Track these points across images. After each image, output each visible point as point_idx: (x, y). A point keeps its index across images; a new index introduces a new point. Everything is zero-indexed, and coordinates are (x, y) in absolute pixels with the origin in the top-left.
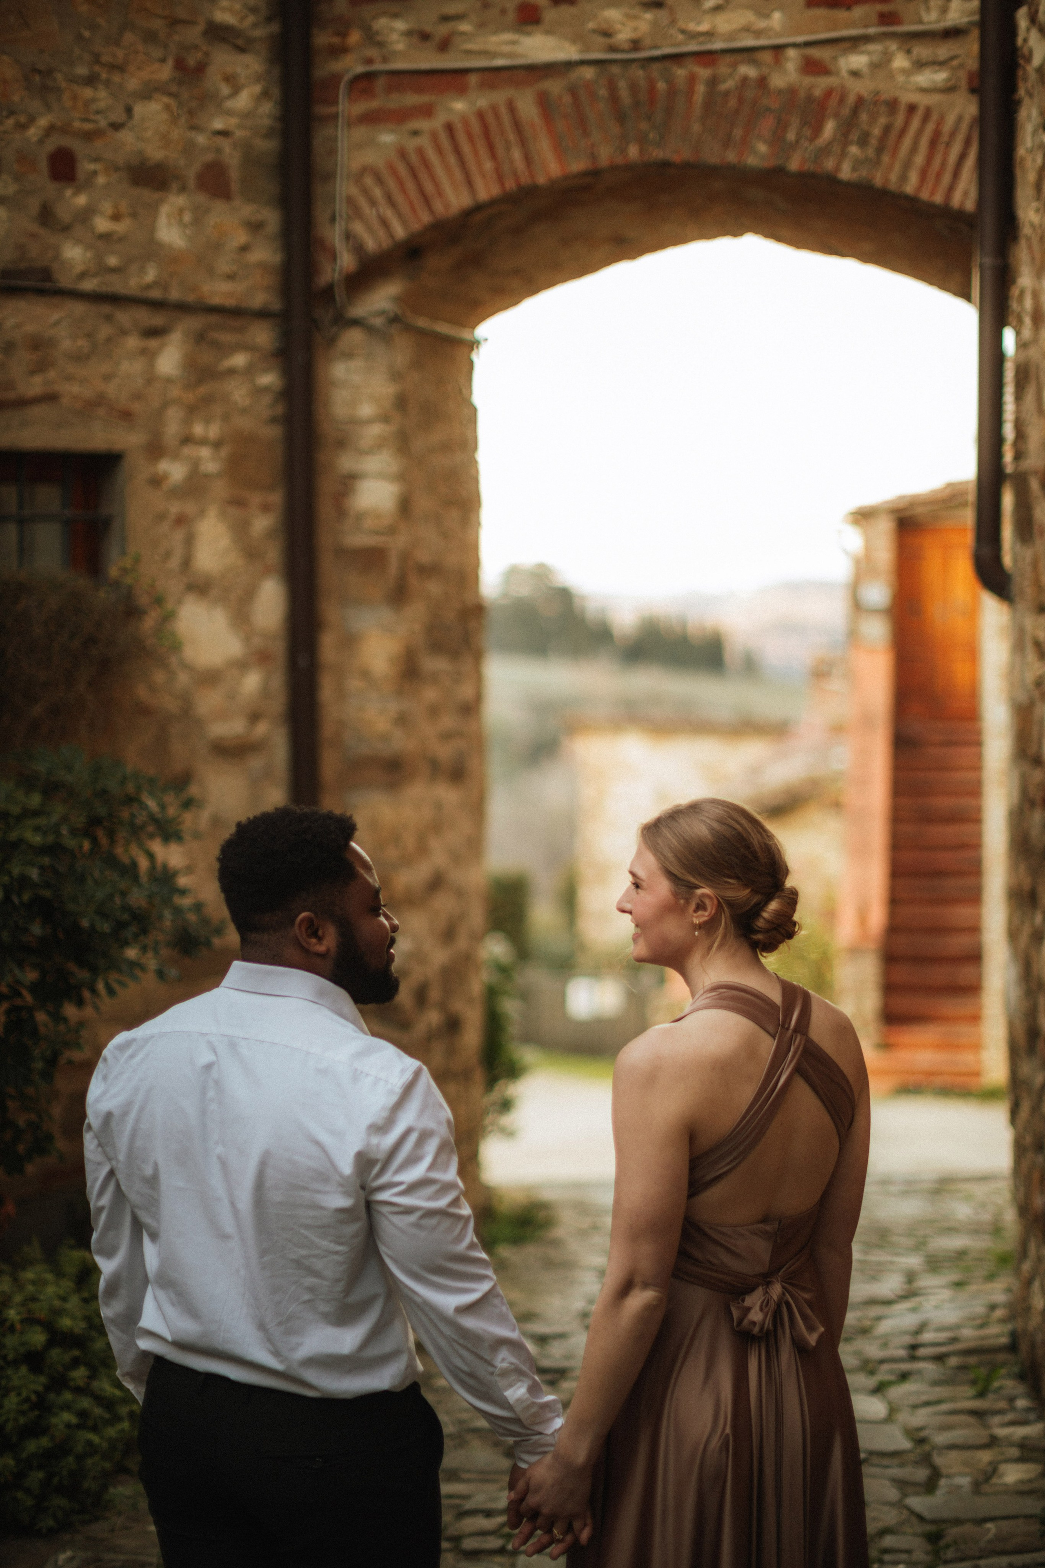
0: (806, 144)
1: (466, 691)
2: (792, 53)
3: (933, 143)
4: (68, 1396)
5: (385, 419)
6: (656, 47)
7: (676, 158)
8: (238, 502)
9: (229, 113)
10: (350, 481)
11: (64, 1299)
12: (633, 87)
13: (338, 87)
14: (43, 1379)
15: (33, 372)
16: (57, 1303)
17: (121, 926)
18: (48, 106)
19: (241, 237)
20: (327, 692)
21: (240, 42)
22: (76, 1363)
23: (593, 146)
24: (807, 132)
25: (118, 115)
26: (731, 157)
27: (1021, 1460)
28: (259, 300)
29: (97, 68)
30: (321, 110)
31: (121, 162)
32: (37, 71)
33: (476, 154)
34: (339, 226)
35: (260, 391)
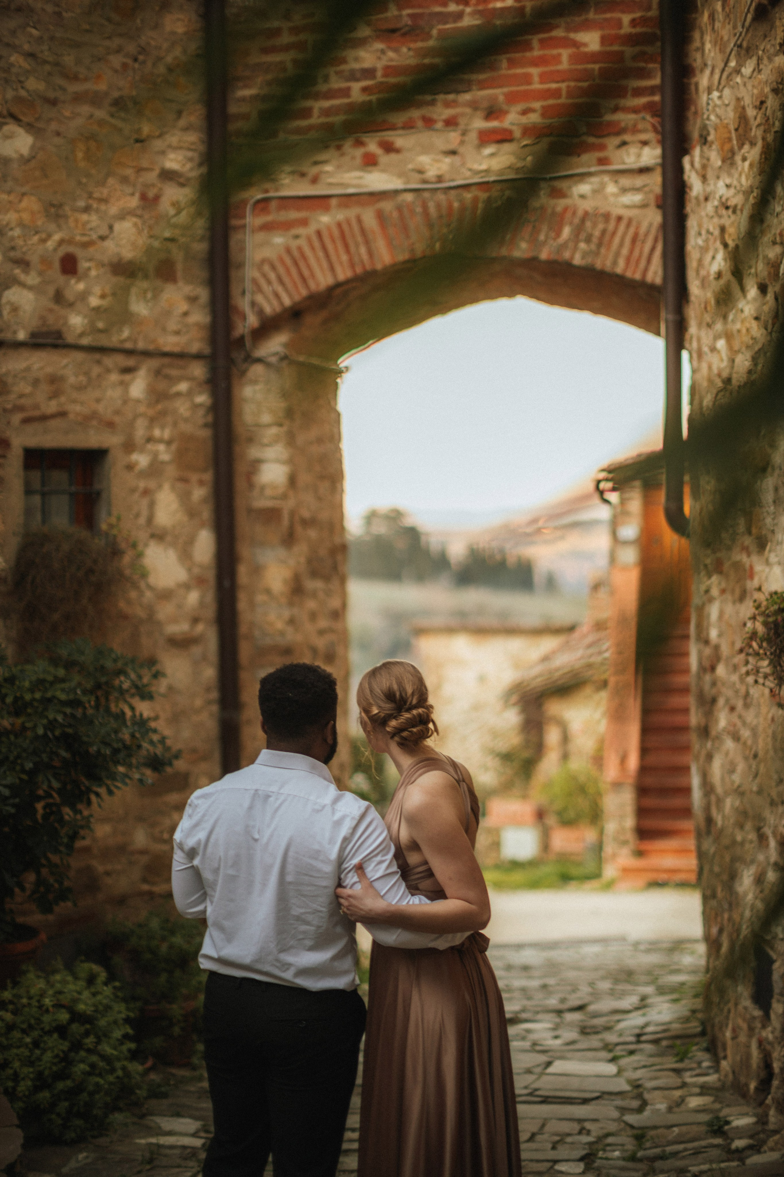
0: (552, 242)
1: (335, 603)
2: (541, 183)
3: (634, 240)
4: (83, 1054)
5: (280, 425)
6: (453, 180)
8: (184, 480)
9: (174, 226)
10: (256, 464)
11: (79, 993)
12: (438, 206)
13: (245, 208)
14: (67, 1044)
15: (50, 398)
16: (75, 995)
17: (116, 751)
18: (60, 227)
19: (184, 307)
21: (182, 180)
22: (87, 1034)
24: (552, 234)
25: (104, 231)
27: (701, 1094)
28: (195, 347)
29: (90, 202)
30: (234, 222)
31: (106, 261)
32: (52, 205)
33: (336, 250)
34: (248, 298)
35: (196, 407)
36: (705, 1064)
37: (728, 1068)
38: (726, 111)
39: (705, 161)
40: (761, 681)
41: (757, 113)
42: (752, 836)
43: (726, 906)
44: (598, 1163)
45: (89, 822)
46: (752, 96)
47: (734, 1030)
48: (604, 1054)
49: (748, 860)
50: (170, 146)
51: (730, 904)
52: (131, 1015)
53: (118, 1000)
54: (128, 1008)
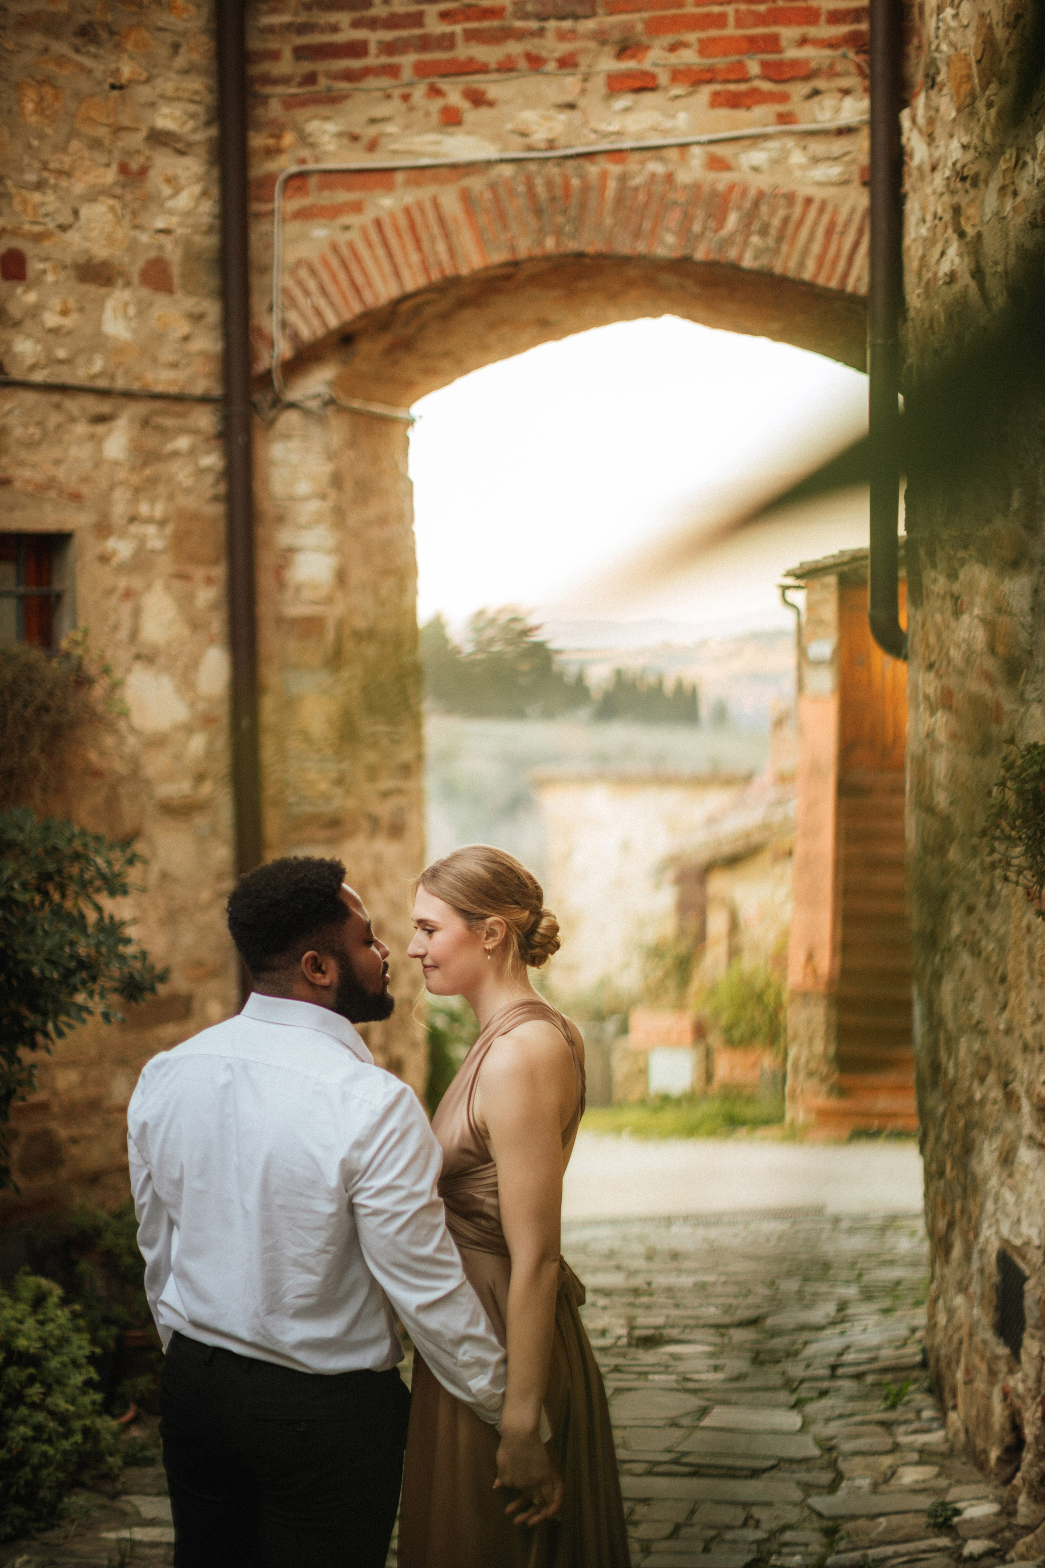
0: (712, 235)
1: (406, 754)
2: (696, 150)
3: (829, 233)
4: (23, 1411)
5: (323, 497)
6: (570, 146)
7: (590, 249)
8: (183, 577)
9: (171, 212)
10: (288, 555)
11: (20, 1322)
12: (549, 184)
13: (274, 185)
16: (13, 1324)
17: (69, 973)
19: (183, 328)
20: (268, 752)
21: (180, 146)
22: (31, 1380)
23: (513, 238)
24: (712, 224)
25: (65, 217)
26: (641, 247)
27: (920, 1463)
28: (200, 387)
29: (45, 174)
30: (256, 207)
31: (69, 262)
33: (403, 247)
34: (276, 316)
35: (201, 472)
36: (927, 1414)
37: (958, 1424)
38: (964, 35)
39: (932, 113)
40: (1012, 876)
41: (1010, 34)
42: (996, 1093)
43: (958, 1190)
45: (31, 1075)
46: (1003, 9)
47: (967, 1371)
48: (784, 1396)
49: (990, 1127)
50: (162, 96)
51: (965, 1190)
52: (98, 1350)
53: (78, 1330)
54: (93, 1341)
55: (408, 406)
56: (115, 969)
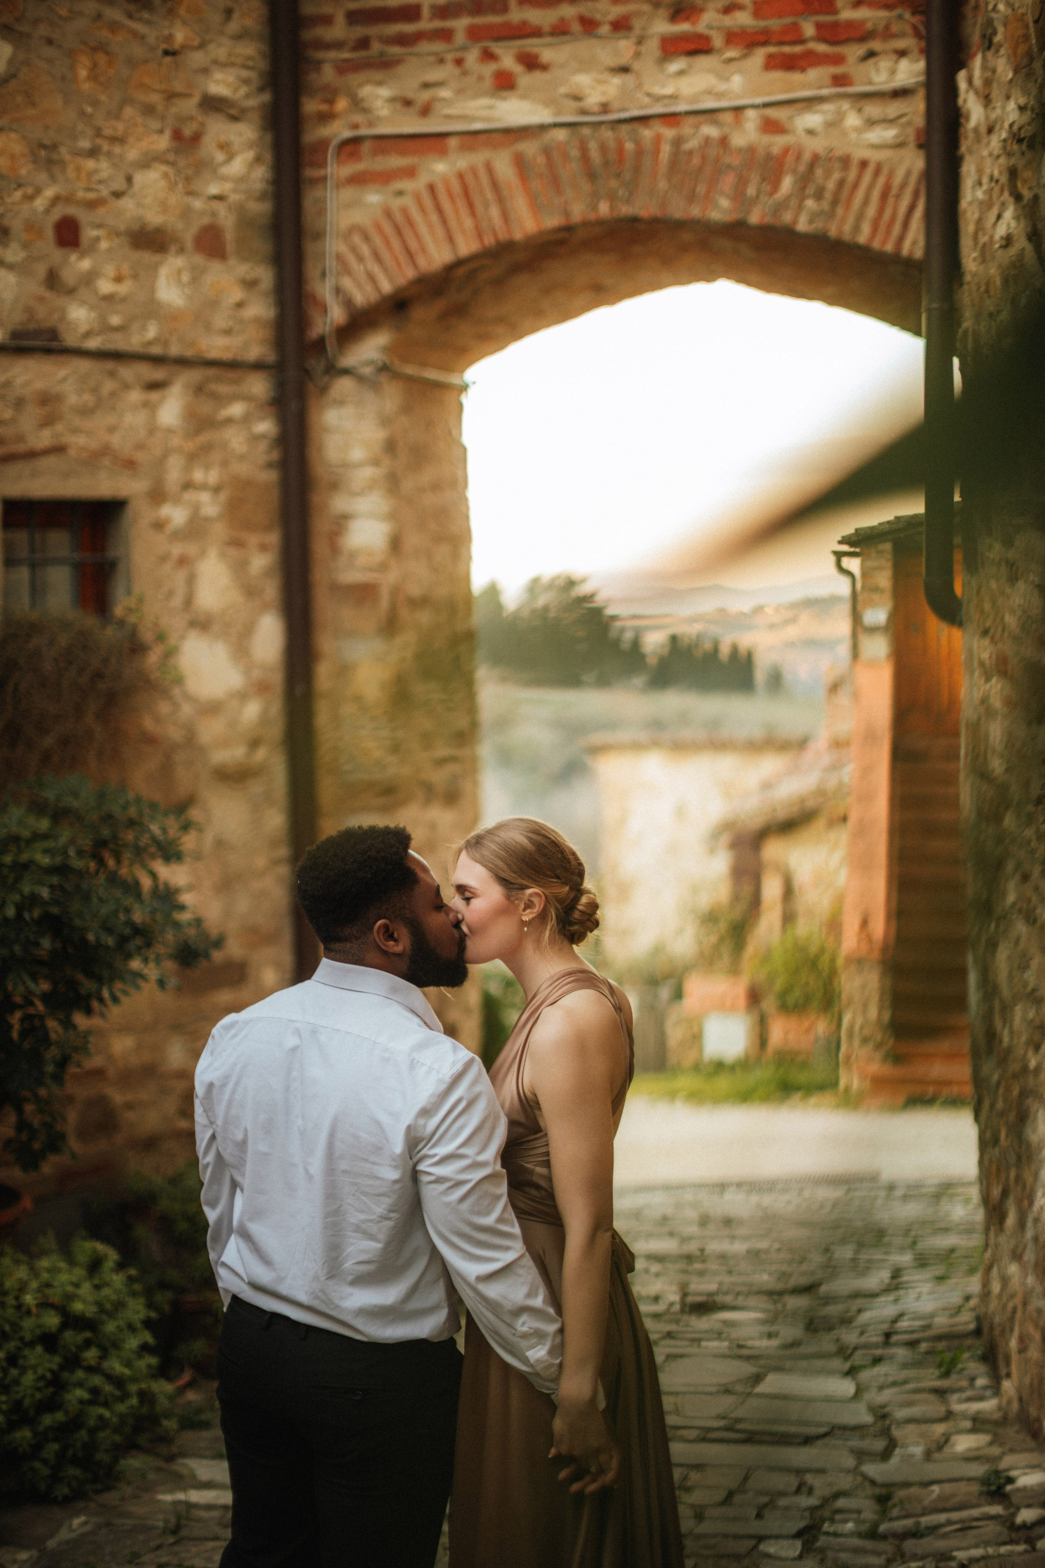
0: (766, 199)
2: (751, 114)
3: (884, 196)
4: (80, 1374)
5: (376, 462)
6: (624, 110)
7: (644, 213)
8: (237, 543)
9: (224, 178)
10: (342, 521)
11: (76, 1285)
12: (603, 148)
13: (326, 151)
14: (57, 1359)
15: (41, 426)
16: (70, 1289)
17: (123, 941)
18: (53, 178)
19: (237, 294)
20: (322, 717)
21: (233, 112)
22: (88, 1344)
23: (566, 202)
24: (766, 187)
25: (119, 184)
26: (695, 212)
27: (973, 1430)
28: (255, 352)
29: (99, 141)
30: (310, 173)
31: (122, 227)
32: (42, 146)
33: (457, 212)
34: (330, 282)
35: (256, 438)
36: (981, 1382)
37: (1012, 1393)
39: (989, 74)
43: (1012, 1159)
44: (822, 1541)
45: (87, 1041)
47: (1021, 1339)
48: (837, 1364)
50: (215, 62)
51: (1019, 1158)
52: (153, 1315)
53: (134, 1294)
54: (150, 1306)
55: (462, 371)
56: (170, 936)
